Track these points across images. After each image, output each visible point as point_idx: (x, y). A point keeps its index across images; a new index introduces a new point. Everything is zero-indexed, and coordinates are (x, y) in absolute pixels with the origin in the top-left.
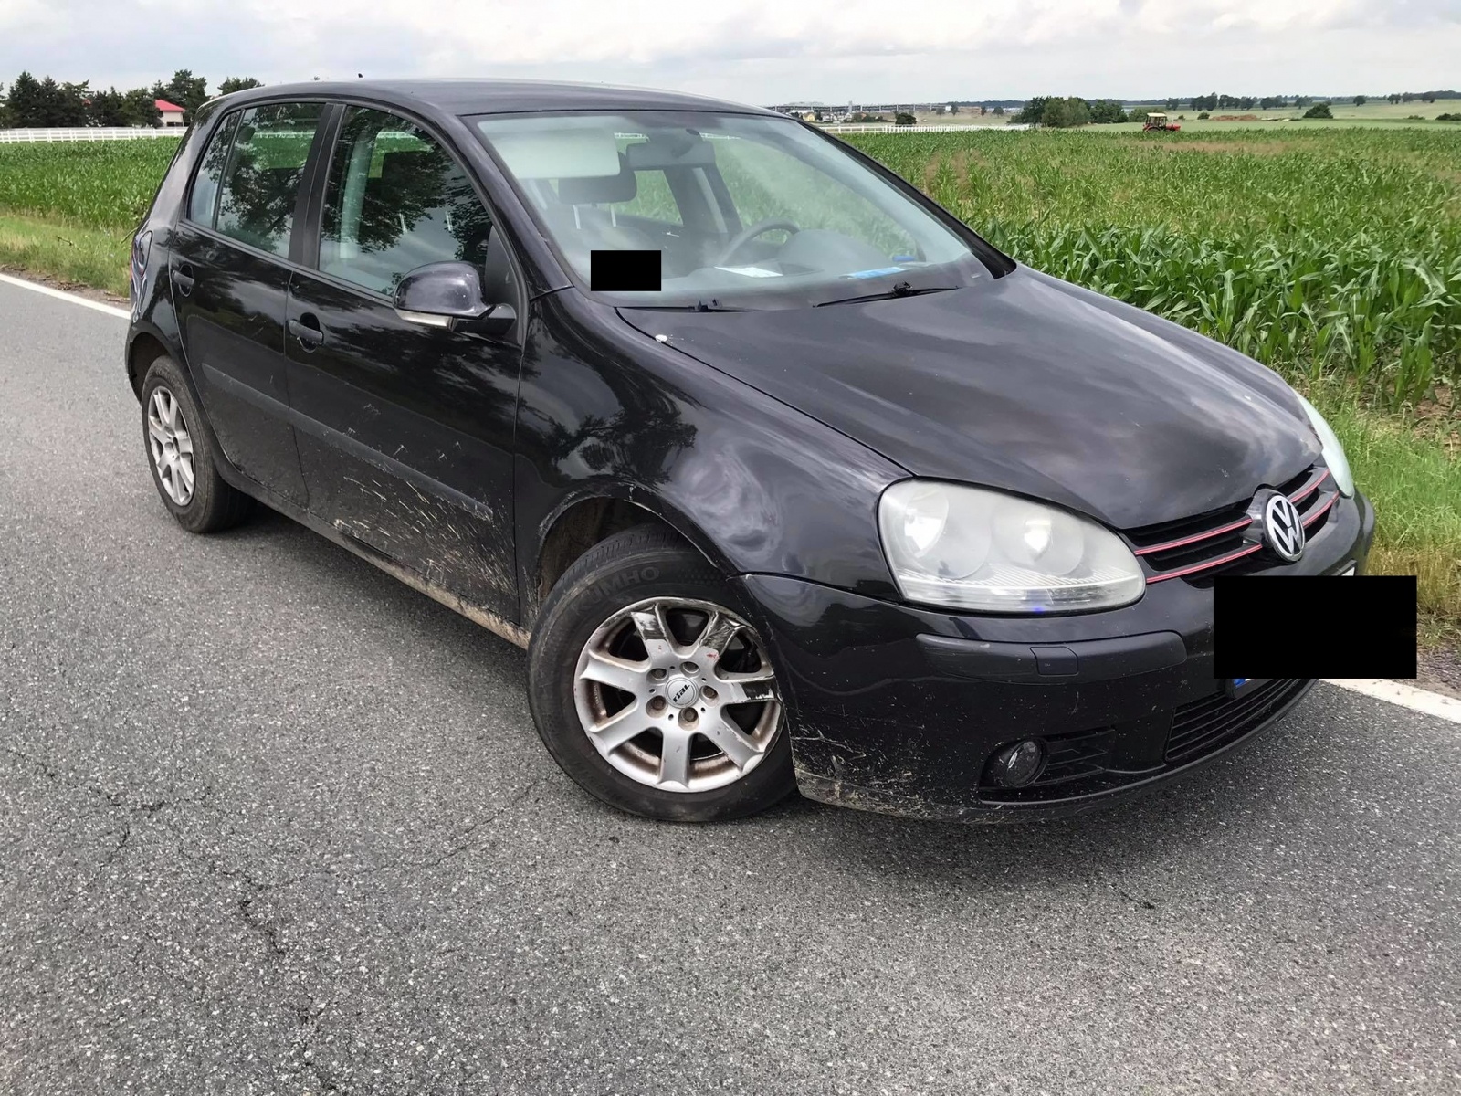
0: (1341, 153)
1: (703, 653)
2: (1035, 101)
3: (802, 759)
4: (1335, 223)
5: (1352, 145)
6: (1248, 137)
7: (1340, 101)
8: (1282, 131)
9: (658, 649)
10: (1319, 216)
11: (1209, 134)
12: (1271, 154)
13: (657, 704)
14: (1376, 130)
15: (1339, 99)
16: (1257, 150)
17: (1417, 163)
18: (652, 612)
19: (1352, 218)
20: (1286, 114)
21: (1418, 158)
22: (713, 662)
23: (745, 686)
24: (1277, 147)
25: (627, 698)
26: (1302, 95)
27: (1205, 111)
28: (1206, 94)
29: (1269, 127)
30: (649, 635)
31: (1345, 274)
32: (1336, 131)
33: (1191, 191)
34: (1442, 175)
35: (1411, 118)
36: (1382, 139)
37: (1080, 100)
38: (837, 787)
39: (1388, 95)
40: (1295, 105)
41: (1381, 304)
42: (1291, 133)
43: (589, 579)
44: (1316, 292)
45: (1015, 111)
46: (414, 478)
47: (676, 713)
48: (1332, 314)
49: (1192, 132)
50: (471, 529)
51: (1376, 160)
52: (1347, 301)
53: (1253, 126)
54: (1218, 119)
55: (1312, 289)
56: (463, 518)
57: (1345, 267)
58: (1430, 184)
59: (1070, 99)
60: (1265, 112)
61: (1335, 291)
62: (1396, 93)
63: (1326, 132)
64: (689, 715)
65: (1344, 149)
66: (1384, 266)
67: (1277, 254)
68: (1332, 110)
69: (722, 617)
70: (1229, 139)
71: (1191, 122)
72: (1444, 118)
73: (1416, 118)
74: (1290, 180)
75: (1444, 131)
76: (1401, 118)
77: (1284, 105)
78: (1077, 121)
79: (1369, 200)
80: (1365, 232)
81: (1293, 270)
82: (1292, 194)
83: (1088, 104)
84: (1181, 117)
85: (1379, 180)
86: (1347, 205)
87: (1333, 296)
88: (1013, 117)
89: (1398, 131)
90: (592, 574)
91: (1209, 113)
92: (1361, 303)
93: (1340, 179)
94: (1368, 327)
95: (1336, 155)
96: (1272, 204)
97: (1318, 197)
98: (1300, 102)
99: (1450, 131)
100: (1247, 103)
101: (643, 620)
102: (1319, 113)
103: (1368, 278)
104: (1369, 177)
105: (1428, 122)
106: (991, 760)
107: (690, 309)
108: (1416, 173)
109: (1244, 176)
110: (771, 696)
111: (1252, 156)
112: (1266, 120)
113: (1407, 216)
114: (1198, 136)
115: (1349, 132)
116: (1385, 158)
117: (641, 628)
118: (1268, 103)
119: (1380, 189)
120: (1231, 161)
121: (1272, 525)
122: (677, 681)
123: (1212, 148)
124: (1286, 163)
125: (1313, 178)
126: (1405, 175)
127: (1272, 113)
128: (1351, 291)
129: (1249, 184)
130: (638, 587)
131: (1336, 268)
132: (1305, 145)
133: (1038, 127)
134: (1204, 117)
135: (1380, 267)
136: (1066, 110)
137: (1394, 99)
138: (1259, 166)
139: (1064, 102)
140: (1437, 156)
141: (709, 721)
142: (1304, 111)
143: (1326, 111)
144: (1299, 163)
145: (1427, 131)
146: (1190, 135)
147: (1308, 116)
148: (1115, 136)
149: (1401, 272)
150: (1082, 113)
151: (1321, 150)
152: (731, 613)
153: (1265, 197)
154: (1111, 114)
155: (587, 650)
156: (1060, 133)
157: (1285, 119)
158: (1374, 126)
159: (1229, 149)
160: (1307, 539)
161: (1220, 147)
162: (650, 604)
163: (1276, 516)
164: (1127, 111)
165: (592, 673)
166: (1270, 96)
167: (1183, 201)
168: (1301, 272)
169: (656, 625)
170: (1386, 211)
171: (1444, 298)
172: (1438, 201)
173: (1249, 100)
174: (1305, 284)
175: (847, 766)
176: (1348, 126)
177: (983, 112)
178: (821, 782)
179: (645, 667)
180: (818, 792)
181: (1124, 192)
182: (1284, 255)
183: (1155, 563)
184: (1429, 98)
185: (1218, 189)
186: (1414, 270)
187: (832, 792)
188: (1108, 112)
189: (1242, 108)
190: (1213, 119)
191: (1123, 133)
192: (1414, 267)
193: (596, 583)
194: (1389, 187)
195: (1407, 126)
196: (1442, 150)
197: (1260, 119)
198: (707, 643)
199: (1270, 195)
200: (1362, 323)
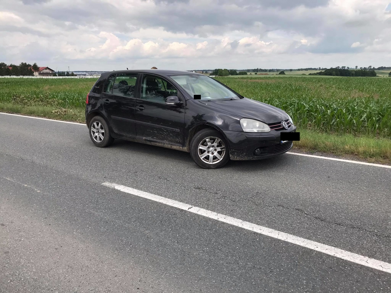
0: (288, 82)
1: (215, 144)
2: (215, 70)
3: (231, 154)
4: (288, 97)
5: (290, 81)
6: (267, 79)
7: (287, 70)
8: (275, 77)
9: (209, 144)
10: (285, 95)
11: (258, 78)
12: (273, 82)
13: (208, 152)
14: (295, 77)
15: (286, 70)
16: (270, 81)
17: (304, 84)
18: (209, 139)
19: (291, 96)
20: (275, 73)
21: (304, 83)
22: (216, 145)
23: (220, 148)
24: (274, 81)
25: (205, 151)
26: (278, 69)
27: (256, 72)
28: (256, 68)
29: (272, 76)
30: (208, 142)
31: (291, 105)
32: (286, 77)
33: (257, 90)
34: (309, 87)
35: (303, 74)
36: (296, 79)
37: (227, 70)
38: (236, 157)
39: (297, 69)
40: (277, 71)
41: (298, 110)
42: (276, 78)
43: (200, 135)
44: (286, 108)
45: (210, 72)
46: (163, 128)
47: (211, 153)
48: (289, 112)
49: (254, 77)
50: (175, 133)
51: (295, 84)
52: (291, 110)
53: (268, 76)
54: (259, 74)
55: (285, 108)
56: (173, 132)
57: (291, 103)
58: (307, 89)
59: (224, 69)
60: (270, 73)
61: (289, 108)
62: (299, 68)
63: (284, 77)
64: (213, 153)
65: (288, 81)
66: (298, 103)
67: (278, 101)
68: (285, 72)
69: (218, 139)
70: (263, 79)
71: (253, 75)
72: (310, 74)
73: (304, 74)
74: (278, 88)
75: (310, 77)
76: (301, 74)
77: (274, 71)
78: (226, 75)
79: (295, 92)
80: (294, 98)
81: (281, 104)
82: (278, 91)
83: (228, 71)
84: (251, 74)
85: (296, 88)
86: (290, 93)
87: (289, 109)
88: (210, 74)
89: (300, 77)
90: (201, 134)
91: (257, 73)
92: (294, 110)
93: (288, 88)
94: (296, 114)
95: (287, 83)
96: (275, 93)
97: (284, 91)
98: (278, 70)
99: (311, 77)
100: (266, 71)
101: (207, 140)
102: (282, 73)
103: (295, 105)
104: (294, 87)
105: (307, 75)
106: (254, 151)
107: (207, 101)
108: (304, 86)
109: (268, 87)
110: (224, 149)
111: (269, 83)
112: (271, 75)
113: (302, 95)
114: (256, 78)
115: (289, 78)
116: (297, 83)
117: (207, 141)
118: (270, 71)
119: (297, 90)
120: (264, 84)
121: (284, 125)
122: (211, 149)
123: (260, 81)
124: (276, 84)
125: (283, 88)
126: (302, 87)
127: (271, 73)
128: (292, 108)
129: (269, 89)
130: (207, 136)
131: (289, 104)
132: (280, 80)
133: (217, 76)
134: (256, 74)
135: (297, 103)
136: (223, 72)
137: (299, 70)
138: (270, 85)
139: (223, 70)
140: (308, 83)
141: (216, 154)
142: (279, 73)
143: (284, 73)
144: (279, 84)
145: (306, 77)
146: (254, 78)
147: (280, 74)
148: (236, 78)
149: (301, 104)
150: (227, 73)
151: (283, 82)
152: (219, 138)
153: (273, 92)
154: (234, 73)
155: (200, 144)
156: (223, 78)
157: (274, 75)
158: (294, 76)
159: (263, 81)
160: (288, 128)
161: (261, 81)
162: (208, 138)
163: (284, 124)
164: (238, 72)
165: (200, 148)
166: (271, 69)
167: (255, 93)
168: (283, 104)
169: (209, 141)
170: (298, 94)
171: (308, 108)
172: (308, 92)
173: (266, 70)
174: (284, 106)
175: (237, 154)
176: (289, 76)
177: (203, 73)
178: (233, 157)
179: (207, 147)
180: (233, 158)
181: (242, 91)
182: (279, 101)
183: (271, 128)
184: (306, 70)
185: (263, 90)
186: (303, 104)
187: (235, 158)
188: (233, 72)
189: (265, 72)
190: (258, 74)
191: (238, 78)
192: (303, 103)
193: (201, 135)
194: (298, 89)
195: (302, 76)
196: (309, 82)
197: (269, 74)
198: (216, 143)
199: (274, 91)
200: (295, 113)
